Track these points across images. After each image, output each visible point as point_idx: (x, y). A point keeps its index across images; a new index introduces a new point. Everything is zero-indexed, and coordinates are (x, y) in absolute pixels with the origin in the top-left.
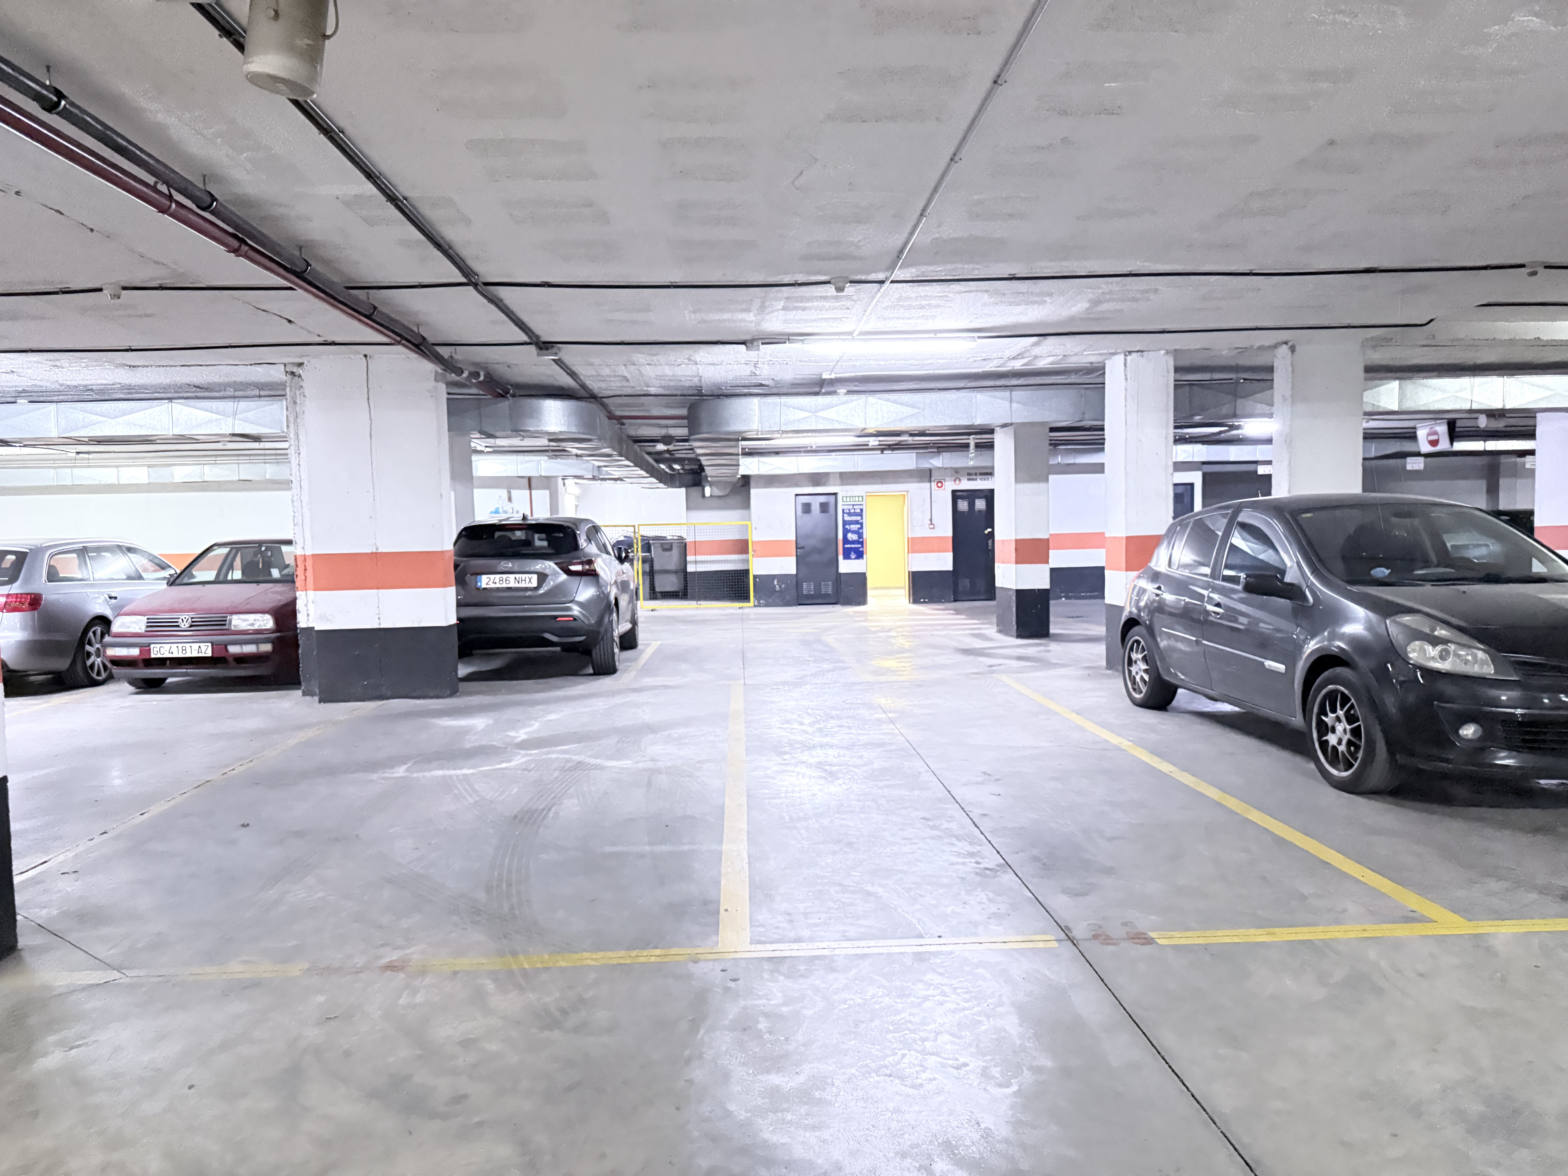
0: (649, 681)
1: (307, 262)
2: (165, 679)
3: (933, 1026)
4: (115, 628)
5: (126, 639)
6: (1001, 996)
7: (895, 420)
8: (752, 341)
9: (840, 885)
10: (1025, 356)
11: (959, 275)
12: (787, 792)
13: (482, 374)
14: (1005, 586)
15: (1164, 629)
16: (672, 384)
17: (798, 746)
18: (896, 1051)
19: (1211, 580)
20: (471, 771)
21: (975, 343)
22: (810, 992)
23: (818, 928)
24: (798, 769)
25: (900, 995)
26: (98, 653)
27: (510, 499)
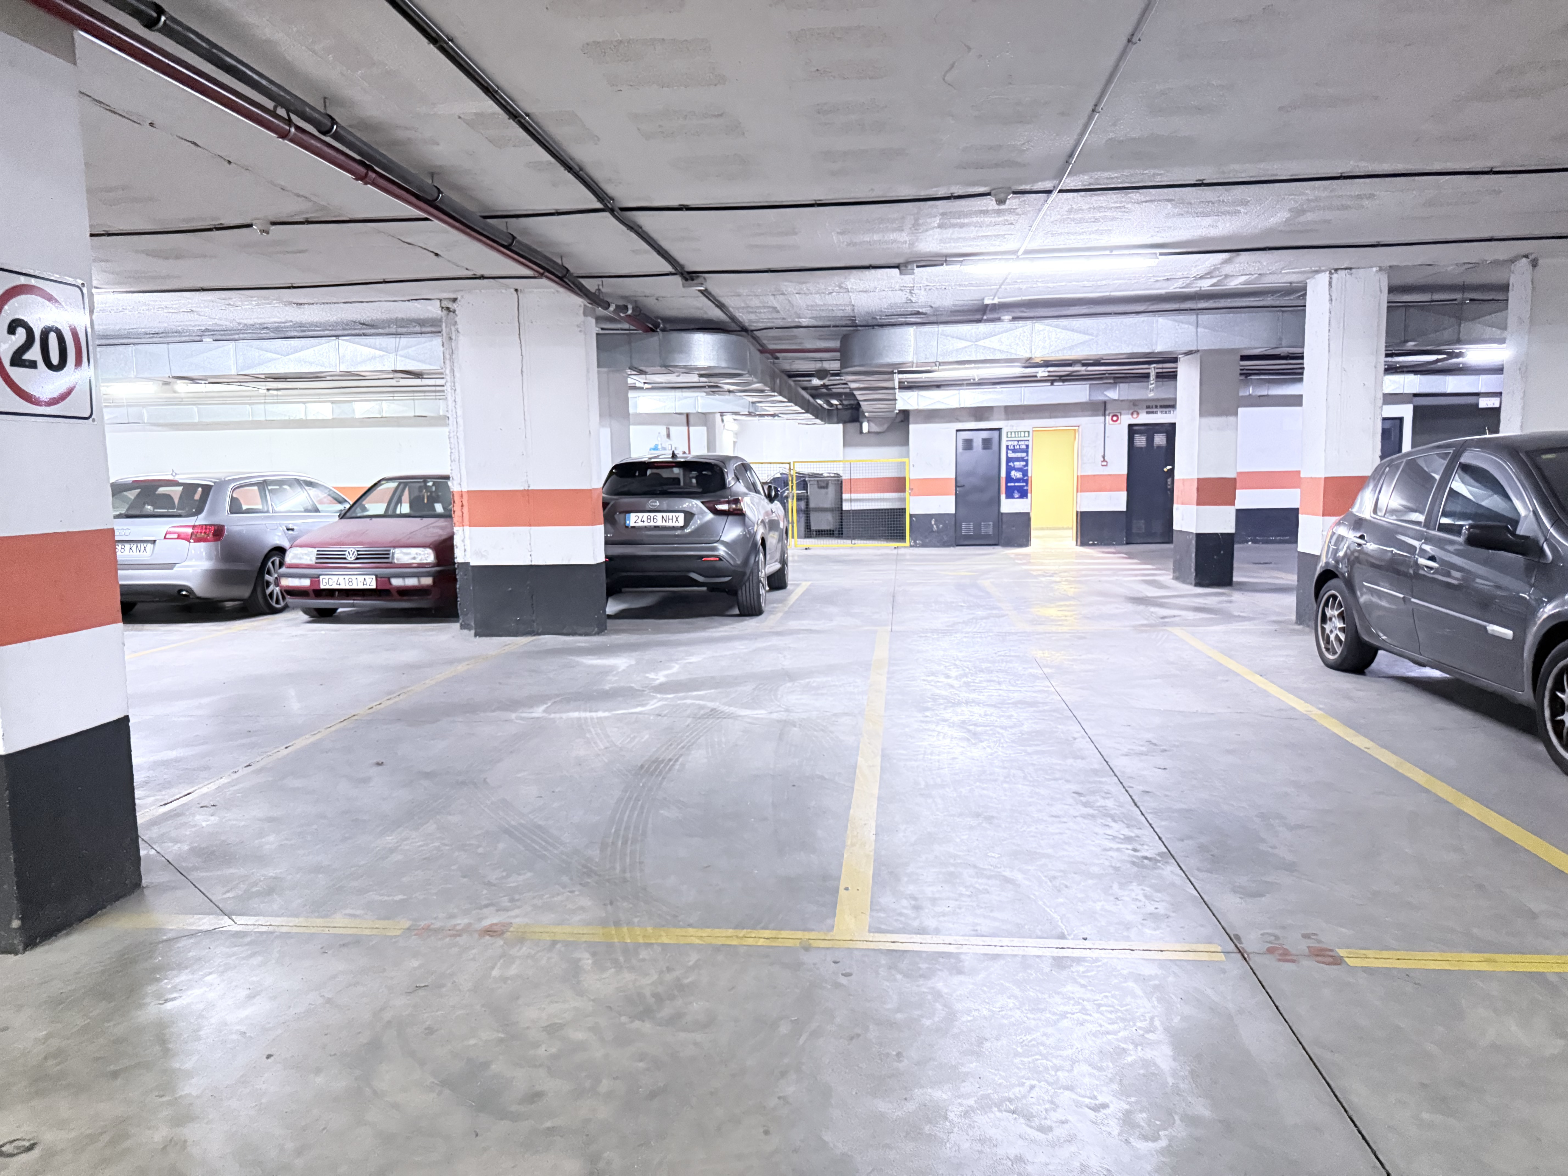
0: (793, 624)
1: (438, 189)
2: (336, 609)
3: (1069, 1052)
4: (289, 559)
5: (299, 570)
6: (1152, 1019)
7: (1064, 348)
8: (906, 264)
9: (975, 867)
10: (1213, 274)
11: (1138, 182)
12: (925, 753)
13: (630, 307)
14: (1183, 530)
15: (1365, 584)
16: (824, 314)
17: (941, 701)
18: (1024, 1081)
19: (1424, 529)
20: (606, 714)
21: (1157, 260)
22: (930, 997)
23: (946, 918)
24: (939, 728)
25: (1033, 1009)
26: (277, 583)
27: (668, 436)
